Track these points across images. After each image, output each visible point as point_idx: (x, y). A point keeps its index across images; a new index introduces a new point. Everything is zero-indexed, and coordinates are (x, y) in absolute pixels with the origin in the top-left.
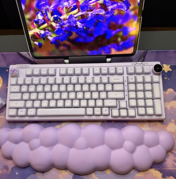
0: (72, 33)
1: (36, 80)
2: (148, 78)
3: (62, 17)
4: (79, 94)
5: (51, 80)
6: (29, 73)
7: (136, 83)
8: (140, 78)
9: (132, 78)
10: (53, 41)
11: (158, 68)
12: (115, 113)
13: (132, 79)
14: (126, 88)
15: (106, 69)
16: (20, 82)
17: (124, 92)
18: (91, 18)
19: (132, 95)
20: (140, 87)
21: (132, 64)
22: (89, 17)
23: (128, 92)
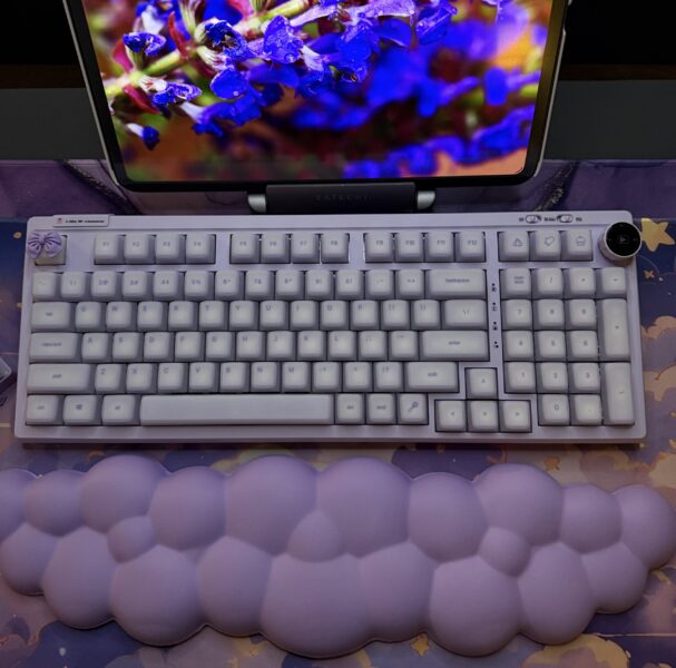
0: (282, 93)
1: (136, 282)
2: (582, 279)
3: (240, 28)
4: (306, 338)
5: (196, 281)
6: (107, 249)
7: (534, 297)
8: (550, 279)
9: (518, 278)
10: (202, 120)
11: (622, 240)
12: (451, 414)
13: (519, 280)
14: (495, 317)
15: (416, 237)
16: (73, 286)
17: (487, 331)
18: (360, 33)
19: (520, 344)
20: (551, 312)
21: (521, 220)
22: (351, 27)
23: (503, 330)
